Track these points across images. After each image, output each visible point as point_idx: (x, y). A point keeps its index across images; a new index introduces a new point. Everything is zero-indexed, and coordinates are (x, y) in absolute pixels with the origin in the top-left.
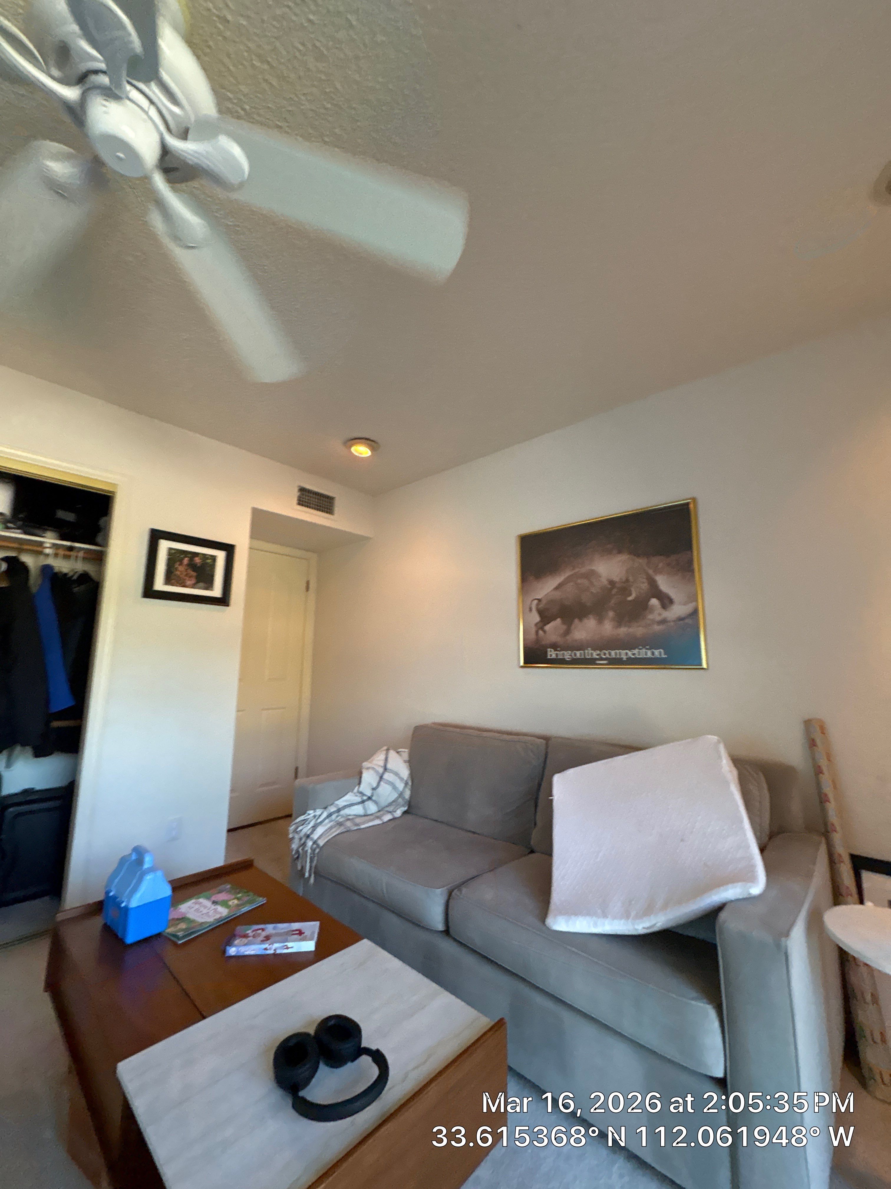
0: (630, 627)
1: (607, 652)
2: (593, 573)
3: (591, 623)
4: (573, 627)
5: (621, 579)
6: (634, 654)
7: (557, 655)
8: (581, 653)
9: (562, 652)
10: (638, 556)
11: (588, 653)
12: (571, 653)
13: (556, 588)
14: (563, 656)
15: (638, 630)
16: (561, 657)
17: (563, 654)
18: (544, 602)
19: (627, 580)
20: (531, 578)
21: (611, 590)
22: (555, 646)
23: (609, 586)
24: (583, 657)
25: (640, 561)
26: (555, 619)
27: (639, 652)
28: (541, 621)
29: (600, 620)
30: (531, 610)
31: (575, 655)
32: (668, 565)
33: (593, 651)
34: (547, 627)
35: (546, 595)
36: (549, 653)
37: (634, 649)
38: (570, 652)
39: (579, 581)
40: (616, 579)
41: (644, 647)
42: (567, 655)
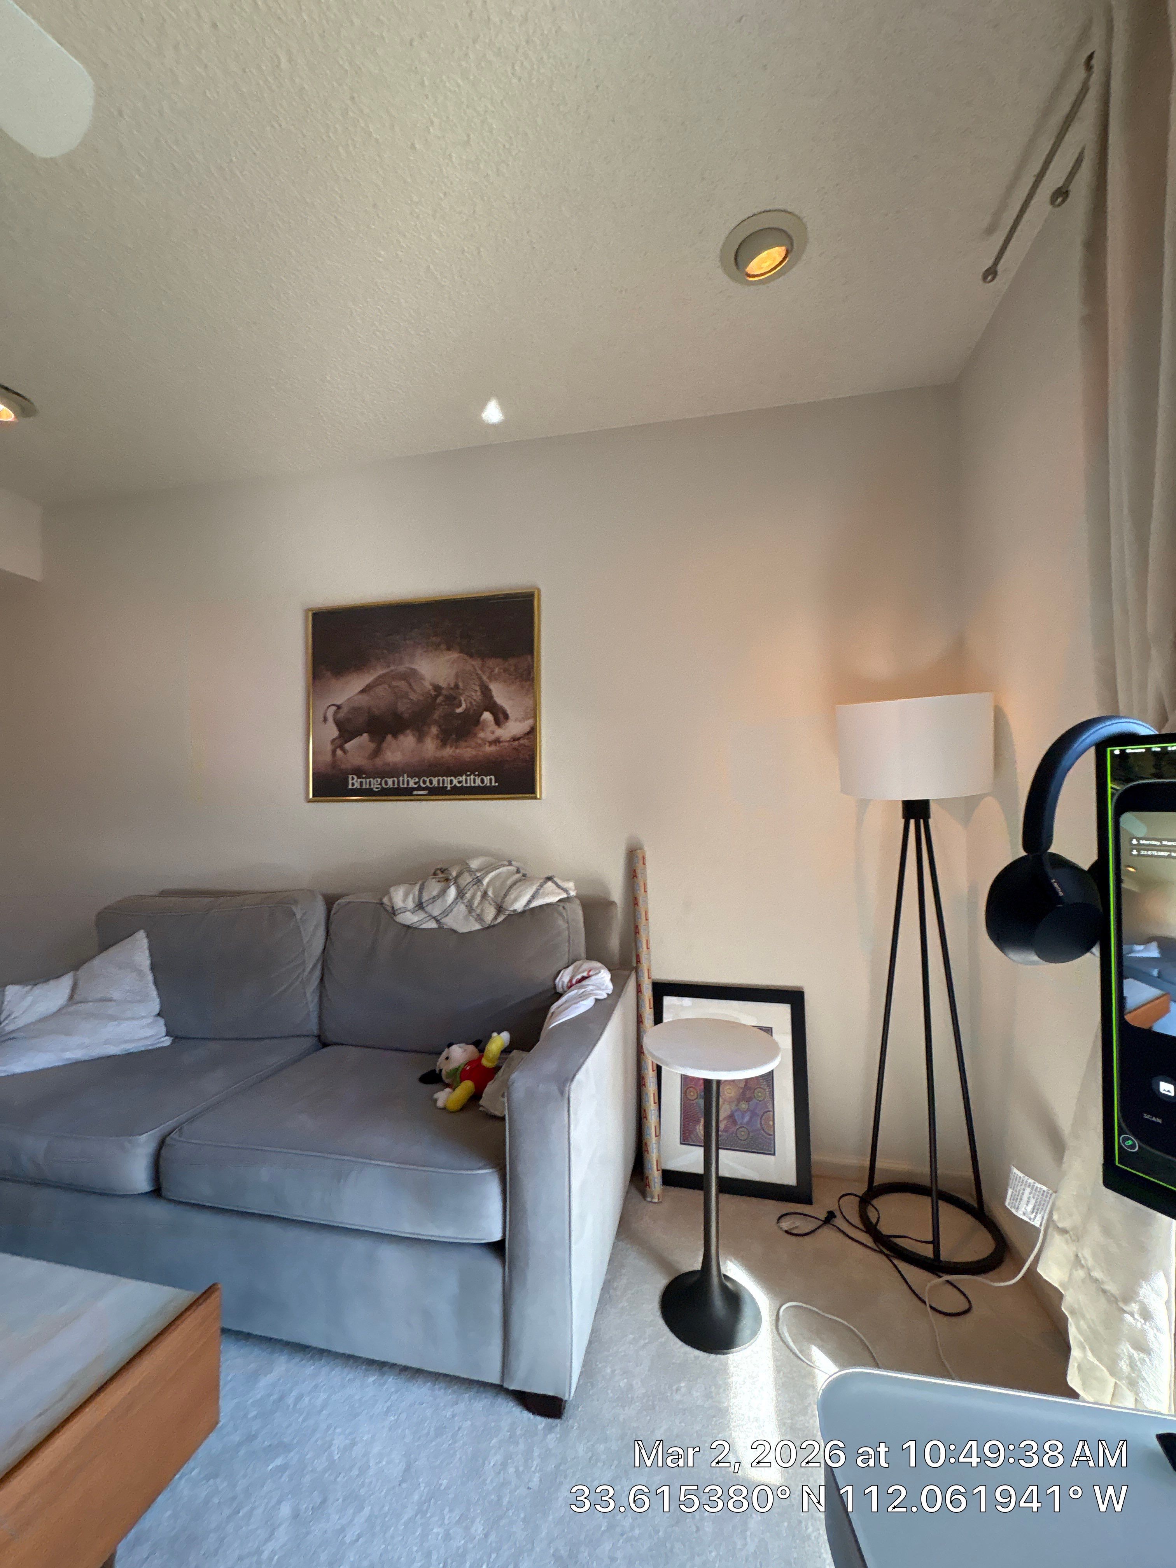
0: (456, 748)
1: (428, 780)
2: (414, 672)
3: (408, 741)
4: (384, 745)
5: (449, 684)
6: (460, 782)
7: (361, 783)
8: (394, 782)
9: (368, 780)
10: (471, 656)
11: (403, 780)
12: (381, 781)
13: (363, 691)
14: (370, 785)
15: (466, 752)
16: (368, 787)
17: (370, 782)
18: (345, 710)
19: (456, 686)
20: (328, 674)
21: (436, 697)
22: (359, 772)
23: (433, 693)
24: (396, 786)
25: (473, 663)
26: (361, 735)
27: (466, 780)
28: (340, 737)
29: (420, 739)
30: (325, 720)
31: (386, 783)
32: (505, 670)
33: (409, 779)
34: (348, 746)
35: (349, 699)
36: (350, 782)
37: (462, 776)
38: (379, 780)
39: (394, 683)
40: (443, 684)
41: (472, 773)
42: (375, 784)
